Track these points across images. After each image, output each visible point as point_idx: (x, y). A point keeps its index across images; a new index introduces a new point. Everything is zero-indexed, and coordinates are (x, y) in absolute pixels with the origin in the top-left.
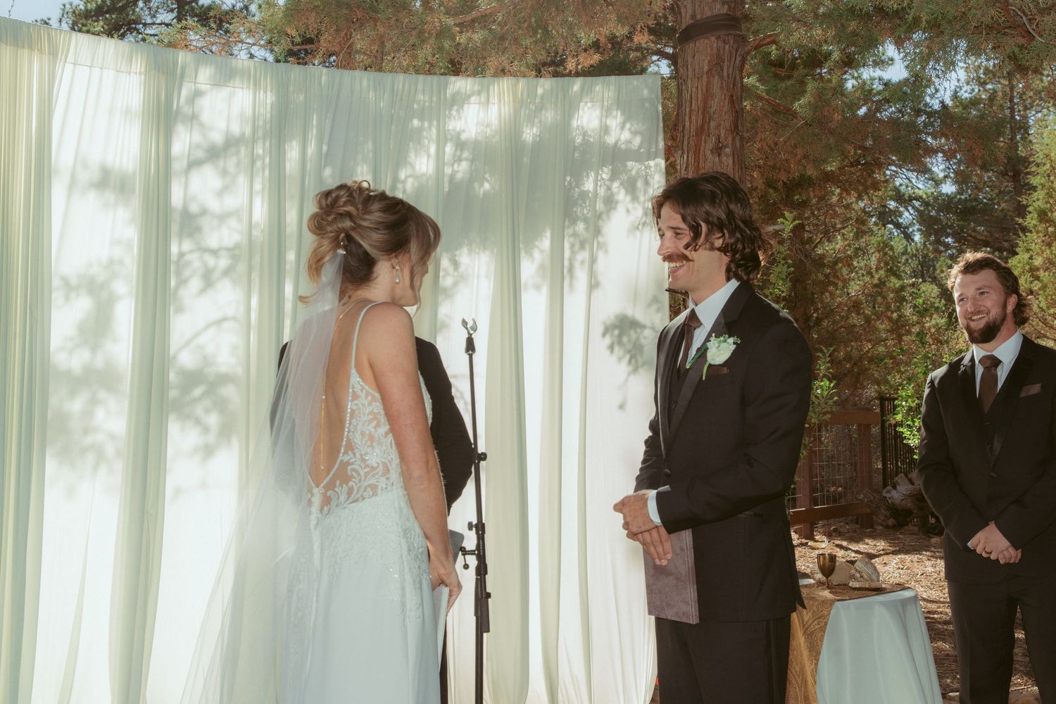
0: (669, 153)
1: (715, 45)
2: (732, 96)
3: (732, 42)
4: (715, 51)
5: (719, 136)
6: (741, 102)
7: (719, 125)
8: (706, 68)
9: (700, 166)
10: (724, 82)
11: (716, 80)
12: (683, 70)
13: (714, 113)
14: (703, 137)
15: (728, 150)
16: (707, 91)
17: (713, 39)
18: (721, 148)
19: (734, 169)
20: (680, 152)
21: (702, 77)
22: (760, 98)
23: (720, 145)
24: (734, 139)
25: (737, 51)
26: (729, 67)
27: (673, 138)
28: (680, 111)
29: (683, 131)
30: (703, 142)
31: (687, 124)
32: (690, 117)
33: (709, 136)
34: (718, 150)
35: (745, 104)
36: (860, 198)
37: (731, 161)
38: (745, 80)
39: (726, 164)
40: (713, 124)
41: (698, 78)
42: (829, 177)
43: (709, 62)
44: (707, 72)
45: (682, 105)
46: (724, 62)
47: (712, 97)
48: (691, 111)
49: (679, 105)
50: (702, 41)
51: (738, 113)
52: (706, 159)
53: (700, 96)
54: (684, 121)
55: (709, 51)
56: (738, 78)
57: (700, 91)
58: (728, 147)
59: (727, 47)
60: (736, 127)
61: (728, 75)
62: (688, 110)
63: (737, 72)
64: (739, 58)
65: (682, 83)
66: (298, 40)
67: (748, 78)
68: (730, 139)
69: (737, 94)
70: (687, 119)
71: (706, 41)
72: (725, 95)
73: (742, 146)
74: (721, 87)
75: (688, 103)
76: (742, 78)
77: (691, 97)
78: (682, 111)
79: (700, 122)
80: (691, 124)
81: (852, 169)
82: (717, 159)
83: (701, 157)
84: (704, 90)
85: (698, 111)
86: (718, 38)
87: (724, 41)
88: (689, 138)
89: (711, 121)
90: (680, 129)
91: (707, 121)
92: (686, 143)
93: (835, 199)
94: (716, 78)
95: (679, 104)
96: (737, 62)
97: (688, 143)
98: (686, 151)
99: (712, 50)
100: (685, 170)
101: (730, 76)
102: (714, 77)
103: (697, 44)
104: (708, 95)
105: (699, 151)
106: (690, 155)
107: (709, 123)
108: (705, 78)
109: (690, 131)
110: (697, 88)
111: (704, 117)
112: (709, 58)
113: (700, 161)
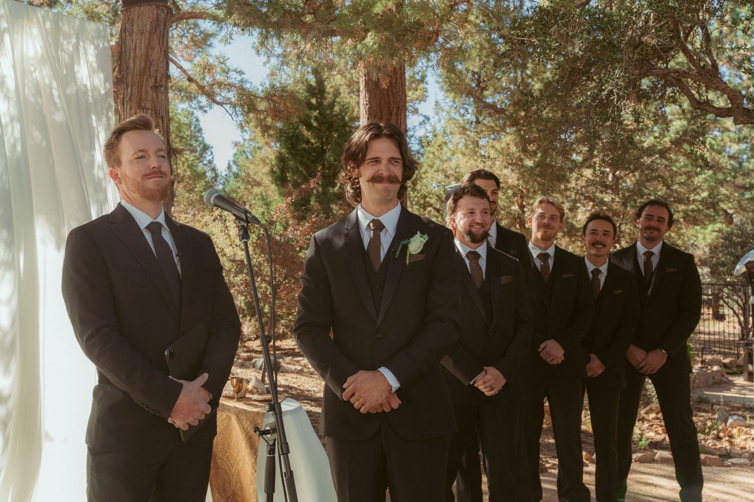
1: (155, 11)
3: (166, 11)
4: (155, 16)
5: (156, 79)
7: (157, 70)
8: (148, 27)
9: (143, 97)
10: (161, 40)
11: (155, 37)
13: (154, 60)
14: (145, 77)
16: (148, 44)
18: (158, 87)
20: (125, 85)
21: (144, 33)
23: (157, 84)
26: (164, 29)
28: (123, 55)
29: (127, 70)
30: (145, 82)
31: (131, 65)
32: (134, 61)
33: (149, 76)
34: (155, 88)
37: (164, 97)
39: (161, 99)
40: (152, 68)
41: (142, 33)
43: (151, 22)
44: (149, 31)
45: (126, 51)
46: (160, 25)
47: (152, 49)
48: (135, 57)
50: (146, 6)
52: (147, 94)
53: (143, 47)
54: (127, 63)
55: (151, 15)
57: (143, 43)
58: (163, 87)
62: (132, 55)
65: (127, 35)
68: (164, 81)
70: (131, 62)
71: (149, 7)
72: (161, 49)
74: (159, 43)
77: (136, 46)
78: (126, 55)
79: (143, 65)
80: (135, 65)
82: (155, 95)
83: (143, 91)
84: (147, 42)
85: (141, 57)
86: (158, 7)
88: (132, 76)
89: (152, 66)
90: (124, 68)
91: (149, 66)
92: (130, 79)
94: (155, 35)
97: (132, 79)
98: (130, 85)
99: (153, 14)
100: (130, 98)
101: (164, 36)
103: (142, 8)
104: (149, 47)
105: (142, 87)
106: (134, 89)
107: (150, 68)
108: (147, 35)
109: (134, 71)
110: (141, 40)
111: (146, 62)
112: (151, 20)
113: (143, 94)
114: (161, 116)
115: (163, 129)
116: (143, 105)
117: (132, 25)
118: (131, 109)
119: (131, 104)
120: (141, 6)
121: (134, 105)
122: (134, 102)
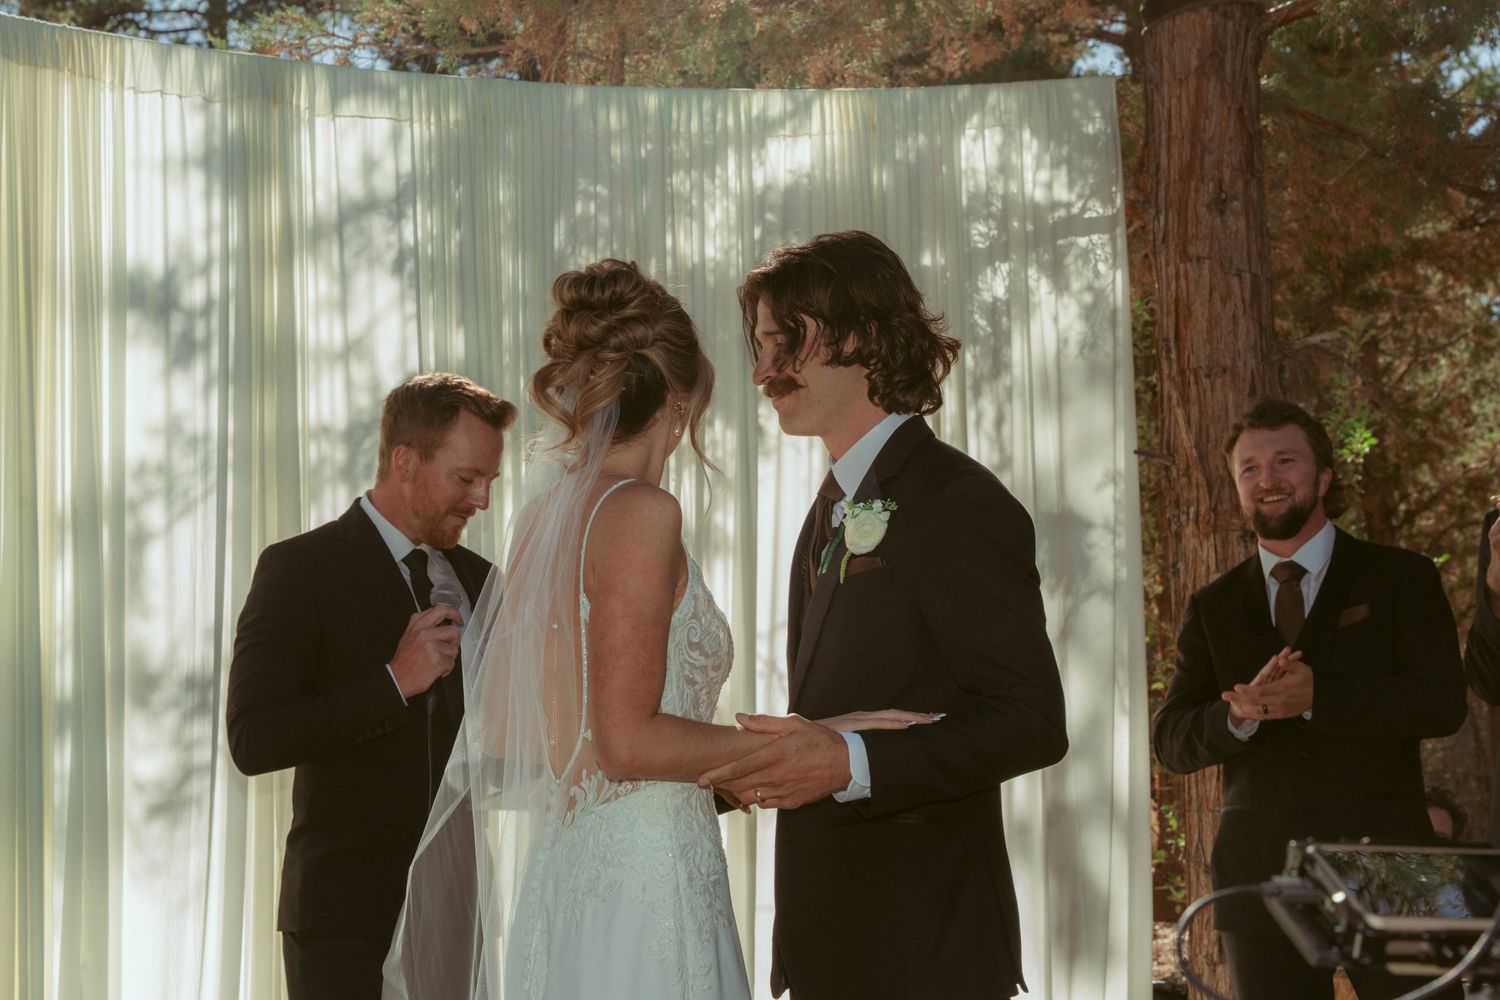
0: (1132, 209)
1: (1209, 22)
2: (1241, 110)
3: (1238, 15)
4: (1209, 32)
5: (1220, 181)
6: (1259, 119)
7: (1220, 162)
8: (1194, 63)
9: (1190, 233)
10: (1226, 86)
11: (1212, 84)
12: (1155, 67)
13: (1211, 140)
14: (1193, 184)
15: (1236, 203)
16: (1197, 99)
17: (1205, 11)
18: (1224, 201)
19: (1248, 237)
20: (1153, 212)
21: (1187, 77)
22: (1290, 111)
23: (1223, 196)
24: (1246, 184)
25: (1247, 31)
26: (1234, 59)
27: (1137, 188)
28: (1151, 139)
29: (1156, 174)
30: (1192, 193)
31: (1164, 161)
32: (1169, 149)
33: (1203, 180)
34: (1219, 205)
35: (1264, 123)
36: (1479, 286)
37: (1242, 223)
38: (1264, 81)
39: (1234, 229)
40: (1208, 160)
41: (1181, 81)
42: (1418, 251)
43: (1199, 51)
44: (1197, 70)
45: (1154, 128)
46: (1225, 51)
47: (1206, 113)
48: (1169, 138)
49: (1149, 130)
50: (1185, 15)
51: (1253, 140)
52: (1198, 223)
53: (1185, 112)
54: (1157, 156)
55: (1199, 33)
56: (1251, 78)
57: (1184, 103)
58: (1237, 199)
59: (1230, 24)
60: (1250, 163)
61: (1234, 72)
63: (1249, 67)
64: (1251, 43)
65: (1152, 91)
66: (481, 37)
67: (1269, 77)
68: (1240, 184)
69: (1250, 106)
70: (1163, 152)
71: (1193, 16)
72: (1229, 108)
73: (1262, 197)
74: (1222, 96)
75: (1164, 125)
76: (1258, 77)
77: (1170, 115)
78: (1154, 140)
79: (1186, 156)
80: (1171, 160)
81: (1466, 234)
82: (1218, 221)
83: (1189, 218)
84: (1192, 101)
85: (1183, 137)
86: (1214, 9)
87: (1225, 14)
88: (1167, 186)
89: (1207, 157)
90: (1153, 170)
91: (1199, 154)
92: (1162, 194)
93: (1432, 291)
94: (1213, 80)
95: (1147, 126)
96: (1249, 50)
97: (1167, 194)
98: (1163, 207)
99: (1204, 30)
100: (1164, 238)
101: (1237, 75)
102: (1209, 80)
103: (1178, 21)
104: (1199, 109)
105: (1186, 208)
106: (1170, 215)
107: (1202, 158)
108: (1193, 81)
109: (1169, 173)
110: (1179, 97)
111: (1193, 147)
112: (1198, 45)
113: (1190, 226)
114: (1234, 271)
115: (1243, 300)
116: (1192, 250)
117: (1161, 67)
118: (1167, 265)
119: (1167, 254)
120: (1174, 16)
121: (1172, 255)
122: (1172, 248)
